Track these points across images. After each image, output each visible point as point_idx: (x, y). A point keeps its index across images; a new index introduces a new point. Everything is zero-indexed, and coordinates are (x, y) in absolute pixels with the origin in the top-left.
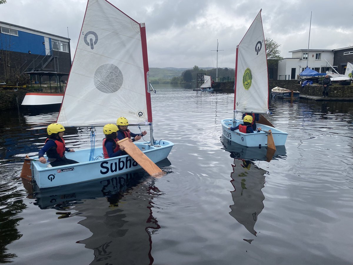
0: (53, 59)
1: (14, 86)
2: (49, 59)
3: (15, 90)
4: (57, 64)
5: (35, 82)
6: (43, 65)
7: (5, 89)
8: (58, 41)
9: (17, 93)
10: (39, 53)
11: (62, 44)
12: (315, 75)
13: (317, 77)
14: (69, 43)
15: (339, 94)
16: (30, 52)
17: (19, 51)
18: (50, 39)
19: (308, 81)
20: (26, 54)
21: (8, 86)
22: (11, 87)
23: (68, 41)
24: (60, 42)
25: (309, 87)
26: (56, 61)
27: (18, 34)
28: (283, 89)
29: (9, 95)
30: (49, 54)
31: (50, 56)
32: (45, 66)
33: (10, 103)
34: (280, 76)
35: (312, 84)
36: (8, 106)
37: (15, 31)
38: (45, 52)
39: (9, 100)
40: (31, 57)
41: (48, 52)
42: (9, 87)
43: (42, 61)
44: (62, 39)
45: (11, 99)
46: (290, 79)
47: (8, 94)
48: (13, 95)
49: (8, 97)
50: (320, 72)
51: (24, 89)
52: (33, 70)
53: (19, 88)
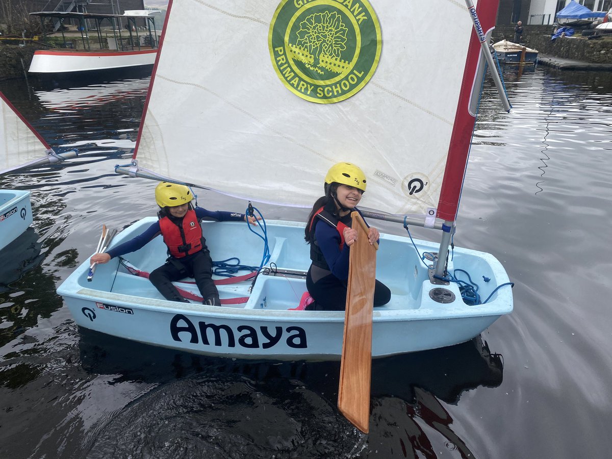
1: (18, 37)
3: (20, 45)
7: (4, 42)
9: (23, 50)
12: (582, 16)
13: (586, 19)
15: (608, 57)
19: (566, 28)
21: (8, 39)
22: (13, 39)
25: (562, 41)
28: (513, 45)
29: (9, 55)
33: (12, 69)
34: (533, 16)
35: (572, 34)
36: (10, 74)
39: (11, 62)
45: (14, 62)
46: (551, 23)
47: (6, 52)
48: (17, 54)
49: (8, 58)
50: (595, 10)
51: (35, 42)
52: (72, 7)
53: (27, 42)
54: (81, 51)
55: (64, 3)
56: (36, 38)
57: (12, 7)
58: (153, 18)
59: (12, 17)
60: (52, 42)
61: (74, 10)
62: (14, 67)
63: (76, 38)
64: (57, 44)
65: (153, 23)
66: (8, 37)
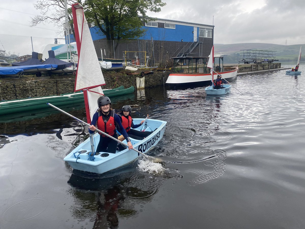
0: (199, 44)
1: (163, 68)
2: (195, 44)
3: (164, 72)
4: (201, 49)
5: (184, 64)
6: (191, 49)
7: (158, 70)
8: (204, 28)
10: (188, 41)
11: (207, 31)
14: (213, 30)
16: (182, 41)
17: (175, 40)
18: (198, 28)
20: (179, 42)
22: (161, 69)
23: (212, 28)
24: (206, 30)
26: (201, 46)
27: (175, 27)
30: (196, 41)
31: (196, 42)
32: (192, 50)
36: (158, 84)
37: (173, 25)
38: (193, 39)
39: (159, 79)
40: (182, 44)
41: (195, 39)
42: (160, 70)
43: (190, 47)
44: (207, 27)
47: (158, 74)
48: (162, 75)
49: (159, 77)
51: (170, 70)
52: (183, 55)
53: (166, 70)
54: (185, 73)
55: (180, 54)
56: (170, 69)
57: (163, 56)
58: (223, 58)
59: (162, 60)
60: (176, 70)
61: (183, 56)
62: (160, 81)
63: (184, 68)
64: (177, 71)
65: (223, 60)
66: (160, 68)
